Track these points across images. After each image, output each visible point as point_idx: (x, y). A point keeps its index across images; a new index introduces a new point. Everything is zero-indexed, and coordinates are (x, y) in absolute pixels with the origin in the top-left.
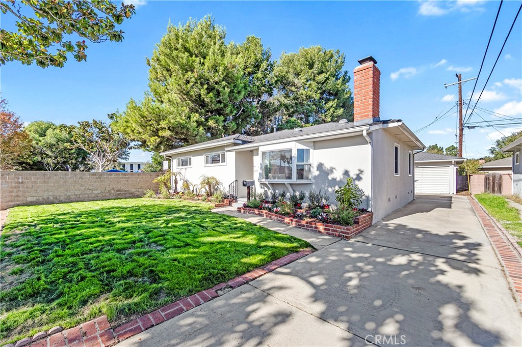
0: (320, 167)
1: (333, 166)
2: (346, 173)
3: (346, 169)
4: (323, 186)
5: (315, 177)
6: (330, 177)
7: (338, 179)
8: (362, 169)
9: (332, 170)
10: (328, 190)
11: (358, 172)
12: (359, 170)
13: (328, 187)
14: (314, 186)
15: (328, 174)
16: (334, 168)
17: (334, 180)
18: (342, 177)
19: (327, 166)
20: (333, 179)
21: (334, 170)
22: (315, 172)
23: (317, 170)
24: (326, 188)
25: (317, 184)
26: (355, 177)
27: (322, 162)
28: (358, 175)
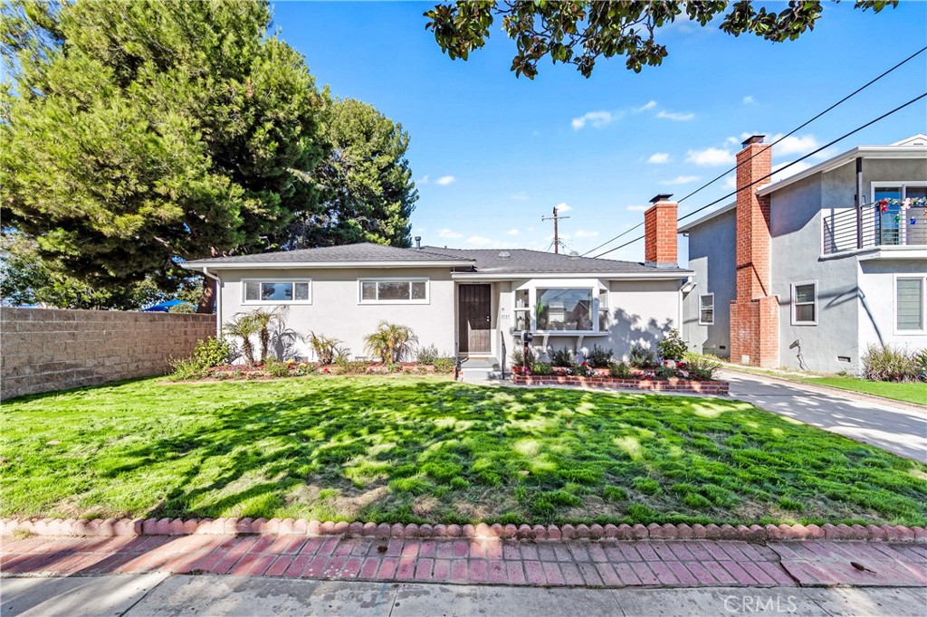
0: (619, 313)
1: (637, 314)
2: (653, 323)
3: (653, 317)
4: (623, 339)
5: (612, 327)
6: (633, 328)
7: (643, 330)
8: (671, 318)
9: (635, 318)
10: (629, 344)
11: (666, 322)
12: (668, 319)
13: (630, 340)
14: (610, 339)
15: (630, 324)
16: (638, 317)
17: (638, 330)
18: (648, 327)
19: (629, 312)
20: (636, 329)
21: (638, 319)
22: (613, 321)
23: (615, 318)
24: (627, 341)
25: (614, 336)
26: (662, 327)
27: (622, 308)
28: (666, 325)
